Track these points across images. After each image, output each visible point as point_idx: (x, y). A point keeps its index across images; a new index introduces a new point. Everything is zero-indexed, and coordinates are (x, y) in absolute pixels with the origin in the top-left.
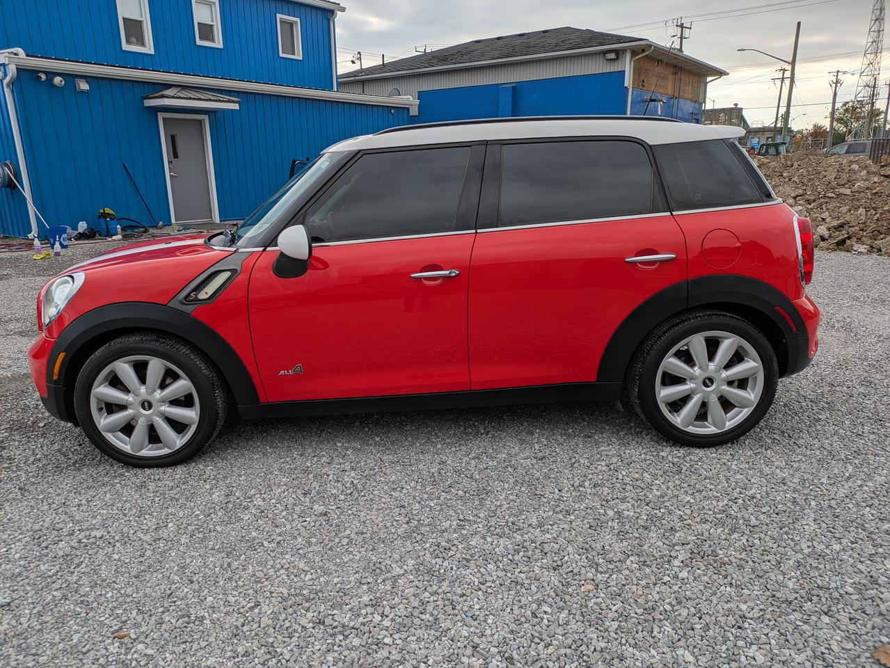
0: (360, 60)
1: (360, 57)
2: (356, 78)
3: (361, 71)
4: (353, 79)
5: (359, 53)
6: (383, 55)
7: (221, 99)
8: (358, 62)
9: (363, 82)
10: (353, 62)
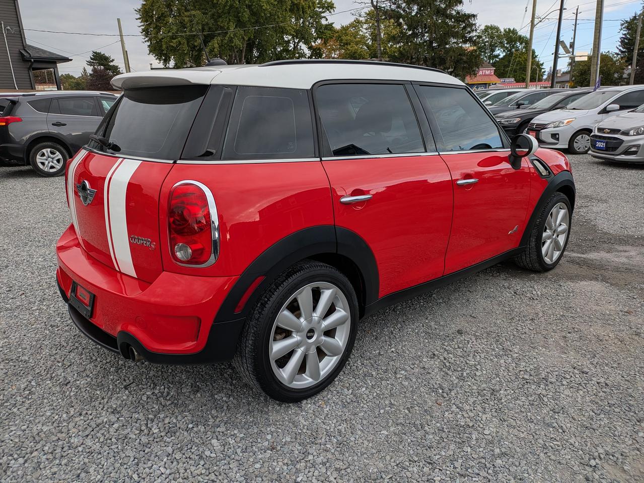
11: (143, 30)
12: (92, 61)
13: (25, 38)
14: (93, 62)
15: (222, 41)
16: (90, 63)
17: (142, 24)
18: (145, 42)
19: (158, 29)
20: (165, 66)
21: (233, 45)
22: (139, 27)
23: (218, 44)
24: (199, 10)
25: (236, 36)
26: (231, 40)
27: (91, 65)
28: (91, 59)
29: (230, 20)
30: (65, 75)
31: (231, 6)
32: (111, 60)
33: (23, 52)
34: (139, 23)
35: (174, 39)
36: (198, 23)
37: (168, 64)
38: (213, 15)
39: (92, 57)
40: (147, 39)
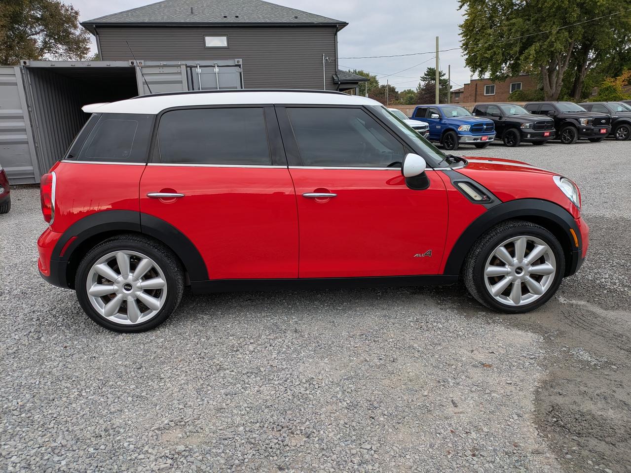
11: (464, 45)
12: (425, 76)
13: (338, 65)
14: (426, 78)
15: (541, 46)
16: (424, 79)
17: (464, 38)
18: (464, 55)
19: (476, 41)
20: (480, 77)
21: (552, 49)
22: (461, 41)
23: (535, 51)
24: (522, 17)
25: (559, 40)
26: (551, 45)
27: (424, 81)
28: (425, 75)
29: (554, 23)
30: (408, 90)
31: (559, 8)
32: (443, 74)
33: (334, 76)
34: (461, 38)
35: (489, 50)
36: (517, 31)
37: (483, 76)
38: (537, 20)
39: (426, 73)
40: (466, 52)
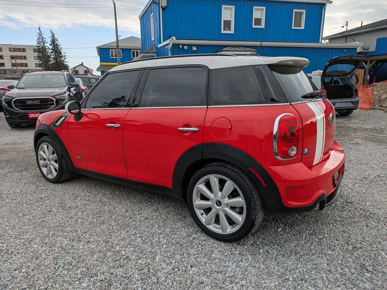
0: (347, 26)
1: (347, 24)
2: (343, 35)
3: (347, 31)
4: (341, 35)
5: (347, 22)
6: (362, 22)
7: (247, 50)
8: (345, 27)
9: (346, 36)
10: (343, 27)
